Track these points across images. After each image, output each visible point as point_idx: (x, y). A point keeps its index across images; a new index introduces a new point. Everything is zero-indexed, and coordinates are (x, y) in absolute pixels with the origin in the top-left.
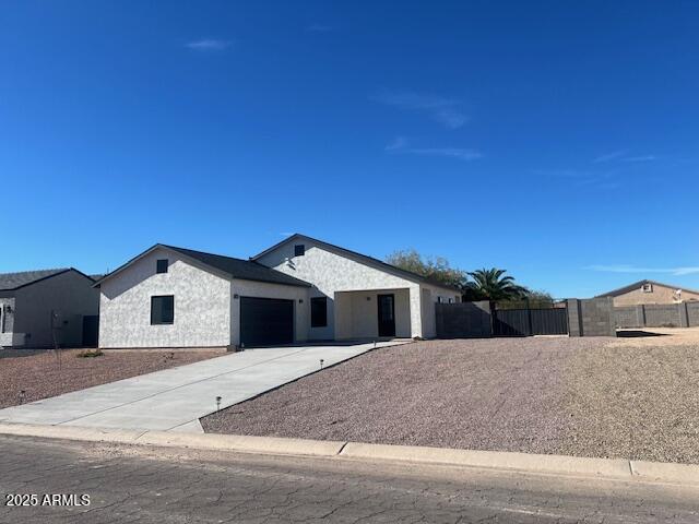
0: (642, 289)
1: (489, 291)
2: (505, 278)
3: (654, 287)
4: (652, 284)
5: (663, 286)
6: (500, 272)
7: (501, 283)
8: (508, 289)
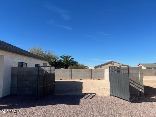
0: (111, 64)
1: (66, 62)
2: (72, 59)
3: (114, 63)
4: (114, 62)
5: (117, 63)
6: (70, 56)
7: (70, 60)
8: (72, 62)
